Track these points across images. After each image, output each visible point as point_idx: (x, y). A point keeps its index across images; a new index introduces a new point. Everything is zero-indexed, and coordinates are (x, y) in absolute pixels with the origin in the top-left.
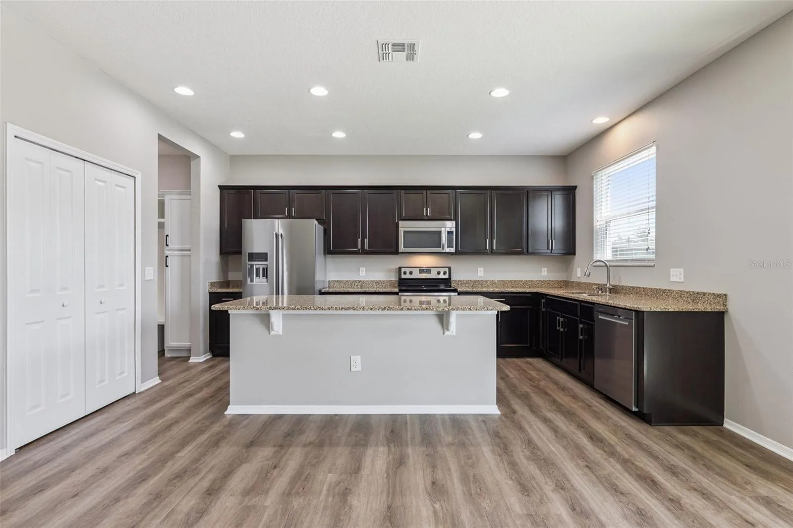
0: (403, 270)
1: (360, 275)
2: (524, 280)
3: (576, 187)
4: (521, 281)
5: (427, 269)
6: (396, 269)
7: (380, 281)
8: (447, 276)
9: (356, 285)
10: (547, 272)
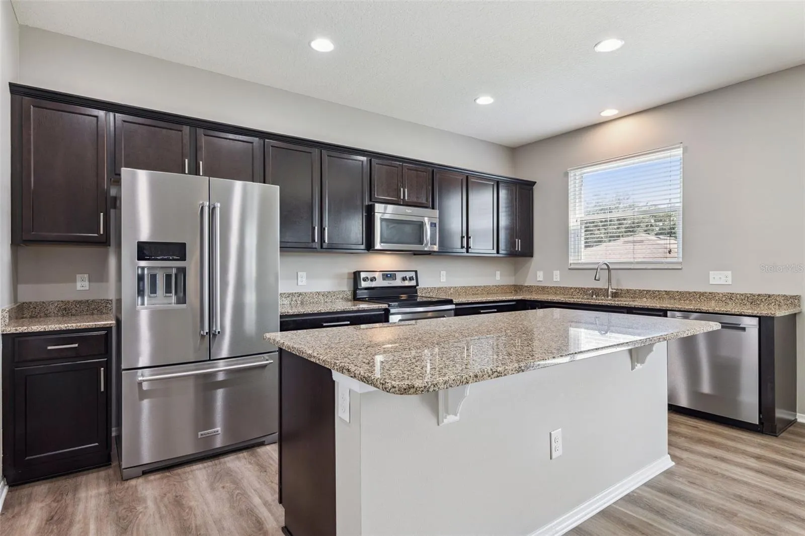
0: (363, 275)
1: (300, 283)
2: (482, 285)
3: (534, 183)
4: (480, 287)
5: (390, 274)
6: (349, 274)
7: (329, 292)
8: (413, 283)
9: (294, 299)
10: (500, 276)
